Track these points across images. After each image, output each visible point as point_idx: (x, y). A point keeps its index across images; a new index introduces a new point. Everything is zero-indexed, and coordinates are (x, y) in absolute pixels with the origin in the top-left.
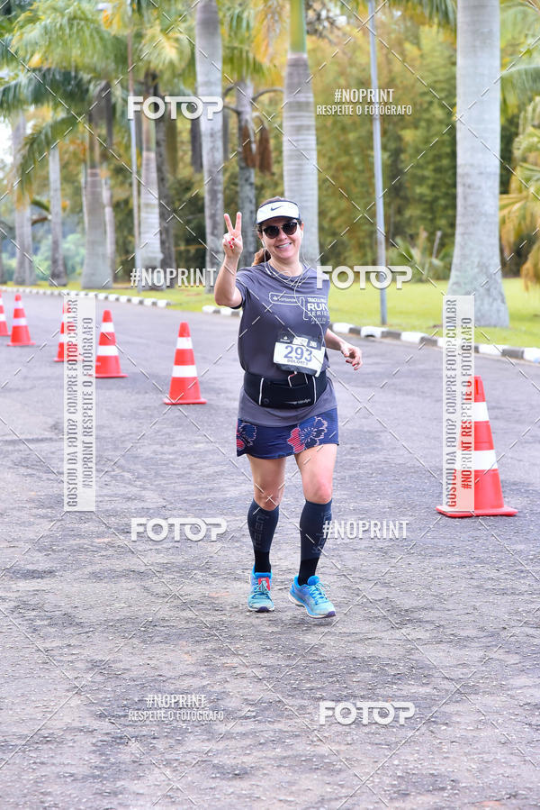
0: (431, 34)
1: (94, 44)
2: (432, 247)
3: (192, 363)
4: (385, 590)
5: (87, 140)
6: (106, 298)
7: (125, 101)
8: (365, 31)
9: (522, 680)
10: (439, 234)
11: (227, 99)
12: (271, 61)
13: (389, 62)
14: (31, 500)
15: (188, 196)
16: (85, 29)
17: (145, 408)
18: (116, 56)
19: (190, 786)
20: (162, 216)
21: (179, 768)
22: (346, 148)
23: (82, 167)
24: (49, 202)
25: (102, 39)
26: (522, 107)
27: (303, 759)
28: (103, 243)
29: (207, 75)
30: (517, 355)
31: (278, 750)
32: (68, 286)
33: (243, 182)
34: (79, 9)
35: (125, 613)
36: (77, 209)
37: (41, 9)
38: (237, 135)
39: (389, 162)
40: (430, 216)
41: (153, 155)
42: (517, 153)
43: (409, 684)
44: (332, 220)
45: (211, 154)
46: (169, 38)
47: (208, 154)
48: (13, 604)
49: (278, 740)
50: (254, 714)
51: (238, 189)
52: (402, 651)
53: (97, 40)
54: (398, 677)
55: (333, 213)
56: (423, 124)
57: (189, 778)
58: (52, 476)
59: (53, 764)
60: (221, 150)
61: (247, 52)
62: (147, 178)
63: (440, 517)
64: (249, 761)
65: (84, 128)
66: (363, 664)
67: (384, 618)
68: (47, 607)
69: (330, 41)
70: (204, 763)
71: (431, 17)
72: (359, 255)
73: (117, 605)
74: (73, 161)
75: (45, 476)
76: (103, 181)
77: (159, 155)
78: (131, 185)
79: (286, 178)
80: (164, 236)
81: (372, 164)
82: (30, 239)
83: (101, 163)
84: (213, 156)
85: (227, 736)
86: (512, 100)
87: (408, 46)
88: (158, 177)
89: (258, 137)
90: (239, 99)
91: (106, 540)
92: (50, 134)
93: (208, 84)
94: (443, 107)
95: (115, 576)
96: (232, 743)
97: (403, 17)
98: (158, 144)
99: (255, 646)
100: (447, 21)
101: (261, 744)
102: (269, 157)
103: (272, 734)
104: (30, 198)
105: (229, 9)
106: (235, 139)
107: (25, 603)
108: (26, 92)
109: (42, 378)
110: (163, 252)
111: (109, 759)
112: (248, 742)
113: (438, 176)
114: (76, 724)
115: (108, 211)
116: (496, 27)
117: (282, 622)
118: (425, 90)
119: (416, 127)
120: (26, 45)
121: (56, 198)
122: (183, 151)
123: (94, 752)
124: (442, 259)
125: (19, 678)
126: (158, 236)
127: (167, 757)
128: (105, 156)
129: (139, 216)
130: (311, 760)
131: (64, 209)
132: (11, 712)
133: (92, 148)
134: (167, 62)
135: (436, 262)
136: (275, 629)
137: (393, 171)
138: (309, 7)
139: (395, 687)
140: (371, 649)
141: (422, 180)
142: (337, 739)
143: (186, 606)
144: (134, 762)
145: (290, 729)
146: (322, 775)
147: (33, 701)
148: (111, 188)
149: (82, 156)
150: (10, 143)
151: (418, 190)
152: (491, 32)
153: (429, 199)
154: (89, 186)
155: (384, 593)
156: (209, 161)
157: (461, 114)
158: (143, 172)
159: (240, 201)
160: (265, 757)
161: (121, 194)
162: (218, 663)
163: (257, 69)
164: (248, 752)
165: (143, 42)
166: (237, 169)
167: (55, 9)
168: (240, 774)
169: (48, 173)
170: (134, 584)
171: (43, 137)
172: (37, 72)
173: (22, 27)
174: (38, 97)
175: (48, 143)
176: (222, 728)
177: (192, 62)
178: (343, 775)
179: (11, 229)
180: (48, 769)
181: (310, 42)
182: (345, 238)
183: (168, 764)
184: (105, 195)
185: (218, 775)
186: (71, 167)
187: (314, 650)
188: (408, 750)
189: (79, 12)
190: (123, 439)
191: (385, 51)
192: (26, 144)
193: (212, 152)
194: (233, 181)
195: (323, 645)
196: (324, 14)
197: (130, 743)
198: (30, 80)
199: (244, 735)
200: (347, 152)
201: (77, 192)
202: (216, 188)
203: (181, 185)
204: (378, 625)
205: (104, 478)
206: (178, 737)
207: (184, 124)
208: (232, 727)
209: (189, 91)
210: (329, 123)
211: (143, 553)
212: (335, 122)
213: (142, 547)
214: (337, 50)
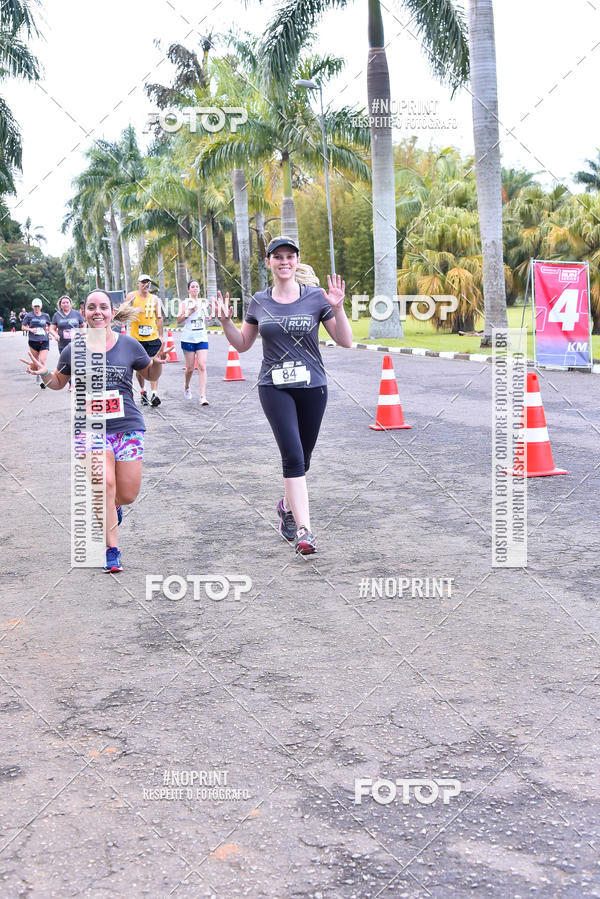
0: (358, 186)
1: (180, 196)
3: (237, 359)
5: (177, 248)
7: (197, 227)
8: (324, 187)
9: (418, 506)
10: (365, 291)
11: (251, 224)
12: (274, 202)
13: (336, 202)
15: (232, 276)
16: (175, 188)
18: (191, 202)
19: (246, 562)
20: (218, 286)
22: (314, 248)
23: (175, 262)
25: (184, 193)
26: (407, 224)
29: (240, 211)
30: (408, 352)
33: (261, 267)
34: (172, 177)
36: (173, 286)
37: (151, 178)
38: (257, 243)
39: (338, 255)
40: (360, 283)
41: (212, 255)
42: (405, 247)
46: (219, 191)
47: (242, 253)
51: (258, 272)
53: (181, 194)
54: (352, 507)
56: (355, 234)
60: (248, 251)
61: (261, 198)
63: (371, 430)
65: (175, 241)
67: (344, 479)
69: (305, 192)
70: (252, 551)
71: (358, 177)
74: (171, 260)
76: (186, 270)
77: (216, 254)
78: (201, 271)
81: (329, 256)
83: (185, 260)
84: (244, 254)
86: (402, 221)
87: (346, 193)
88: (216, 266)
90: (257, 224)
92: (157, 245)
93: (241, 215)
94: (365, 225)
97: (343, 178)
98: (215, 249)
100: (367, 179)
105: (251, 175)
106: (256, 245)
108: (144, 223)
113: (364, 262)
116: (393, 181)
118: (356, 216)
119: (352, 236)
120: (144, 198)
121: (162, 279)
122: (229, 252)
129: (206, 286)
131: (166, 286)
133: (180, 252)
134: (218, 204)
137: (340, 261)
138: (293, 174)
140: (338, 494)
141: (356, 264)
143: (241, 477)
148: (190, 274)
149: (175, 257)
150: (137, 251)
151: (354, 270)
152: (390, 182)
153: (360, 274)
154: (179, 272)
155: (343, 467)
156: (242, 257)
157: (376, 228)
158: (208, 264)
159: (259, 278)
163: (267, 207)
165: (206, 193)
166: (257, 260)
167: (158, 178)
169: (157, 265)
171: (154, 247)
172: (150, 212)
173: (141, 188)
174: (151, 227)
175: (157, 250)
176: (260, 534)
177: (232, 203)
181: (295, 192)
186: (169, 263)
189: (171, 179)
191: (334, 197)
192: (145, 251)
193: (244, 251)
194: (255, 268)
196: (301, 177)
198: (146, 216)
200: (315, 251)
201: (173, 275)
202: (246, 271)
204: (341, 483)
205: (193, 417)
206: (238, 539)
207: (228, 238)
208: (266, 533)
209: (230, 221)
210: (306, 235)
211: (216, 453)
212: (308, 236)
213: (214, 449)
214: (308, 196)
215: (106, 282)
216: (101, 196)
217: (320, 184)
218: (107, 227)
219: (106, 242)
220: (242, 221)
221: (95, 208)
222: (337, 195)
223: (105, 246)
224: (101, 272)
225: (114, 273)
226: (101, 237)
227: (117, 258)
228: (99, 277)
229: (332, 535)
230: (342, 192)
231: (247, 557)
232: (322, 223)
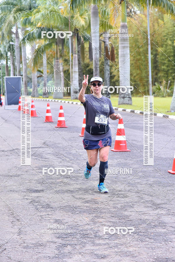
0: (167, 17)
1: (58, 19)
2: (167, 86)
4: (151, 197)
5: (55, 50)
6: (61, 101)
8: (146, 16)
10: (169, 81)
11: (101, 38)
12: (115, 25)
13: (154, 26)
14: (36, 167)
15: (88, 69)
16: (55, 15)
17: (73, 137)
18: (65, 23)
20: (79, 75)
21: (83, 255)
22: (139, 53)
23: (54, 59)
24: (43, 70)
25: (60, 18)
27: (124, 252)
28: (60, 84)
29: (94, 30)
31: (116, 250)
32: (49, 98)
33: (106, 64)
34: (53, 8)
35: (66, 204)
36: (52, 72)
37: (41, 8)
38: (104, 49)
39: (153, 58)
40: (166, 76)
41: (76, 56)
43: (159, 228)
44: (135, 77)
45: (95, 55)
46: (82, 18)
47: (94, 55)
48: (30, 201)
49: (116, 246)
50: (108, 237)
51: (104, 66)
52: (156, 217)
53: (59, 18)
54: (155, 226)
55: (135, 74)
56: (164, 46)
57: (87, 258)
58: (43, 159)
59: (43, 253)
60: (99, 54)
61: (107, 22)
62: (75, 63)
63: (169, 174)
64: (106, 253)
65: (54, 47)
66: (144, 221)
67: (151, 207)
68: (41, 202)
69: (134, 19)
70: (92, 253)
71: (167, 11)
72: (143, 88)
73: (64, 201)
74: (51, 57)
75: (41, 159)
76: (60, 64)
77: (79, 55)
78: (69, 65)
79: (120, 63)
80: (80, 82)
81: (148, 59)
82: (37, 82)
83: (60, 58)
84: (96, 56)
85: (99, 245)
87: (160, 21)
88: (78, 62)
89: (111, 50)
90: (104, 38)
91: (61, 180)
92: (43, 48)
93: (95, 32)
94: (171, 40)
95: (63, 192)
96: (101, 247)
97: (158, 11)
98: (78, 52)
99: (108, 215)
101: (110, 247)
102: (114, 56)
103: (114, 244)
104: (37, 69)
105: (102, 8)
106: (103, 51)
107: (34, 200)
108: (35, 35)
109: (40, 127)
110: (79, 87)
111: (61, 252)
112: (106, 246)
113: (169, 63)
114: (50, 240)
115: (62, 73)
117: (117, 207)
118: (165, 35)
119: (162, 47)
120: (36, 20)
121: (45, 69)
122: (86, 54)
123: (56, 249)
124: (170, 90)
125: (32, 225)
126: (78, 82)
127: (80, 251)
128: (61, 56)
129: (72, 75)
130: (126, 253)
131: (48, 73)
132: (29, 236)
133: (57, 53)
134: (81, 25)
135: (168, 91)
136: (115, 210)
137: (155, 61)
138: (127, 8)
139: (154, 229)
140: (147, 217)
141: (164, 64)
142: (135, 246)
143: (87, 202)
144: (69, 253)
145: (119, 242)
146: (130, 258)
147: (36, 232)
148: (63, 66)
149: (54, 56)
150: (30, 51)
151: (163, 67)
153: (166, 70)
154: (56, 65)
155: (151, 198)
156: (95, 58)
158: (73, 61)
159: (105, 71)
160: (112, 252)
161: (66, 68)
162: (97, 221)
163: (111, 27)
164: (106, 250)
165: (74, 19)
166: (104, 60)
167: (45, 8)
168: (104, 257)
169: (43, 61)
170: (69, 195)
171: (41, 49)
172: (39, 29)
173: (35, 14)
174: (40, 37)
175: (43, 51)
176: (98, 242)
177: (89, 26)
178: (137, 258)
179: (31, 79)
180: (41, 255)
181: (128, 19)
182: (139, 83)
183: (80, 253)
184: (61, 68)
185: (96, 257)
186: (50, 59)
187: (127, 217)
188: (158, 250)
189: (53, 9)
190: (66, 147)
191: (152, 22)
192: (36, 52)
193: (96, 55)
194: (102, 64)
195: (131, 215)
196: (132, 10)
197: (68, 246)
198: (37, 31)
199: (105, 244)
200: (139, 55)
201: (52, 67)
202: (97, 66)
203: (86, 65)
204: (149, 209)
205: (60, 160)
206: (83, 245)
207: (86, 45)
208: (101, 242)
209: (88, 35)
210: (134, 45)
211: (72, 184)
212: (136, 45)
213: (72, 182)
214: (137, 22)
215: (11, 69)
216: (11, 18)
217: (144, 14)
218: (13, 36)
219: (12, 45)
220: (95, 36)
221: (6, 24)
222: (154, 22)
223: (11, 47)
224: (9, 63)
225: (16, 64)
226: (9, 42)
227: (19, 55)
228: (7, 66)
229: (142, 244)
230: (157, 20)
231: (88, 258)
232: (144, 38)
